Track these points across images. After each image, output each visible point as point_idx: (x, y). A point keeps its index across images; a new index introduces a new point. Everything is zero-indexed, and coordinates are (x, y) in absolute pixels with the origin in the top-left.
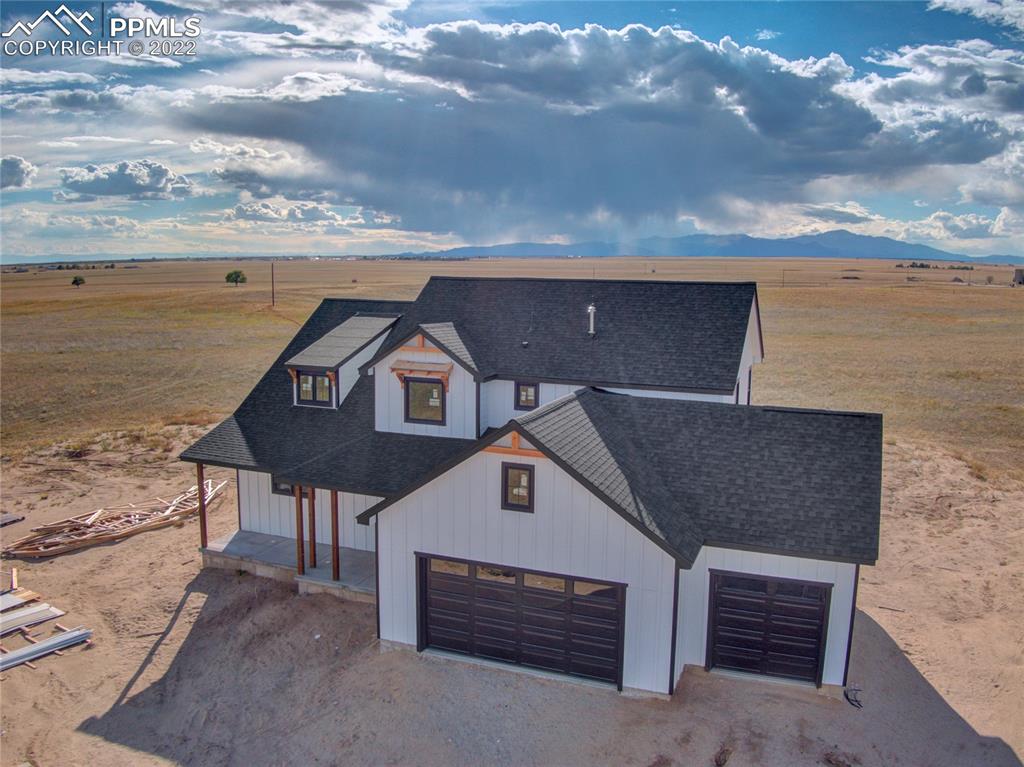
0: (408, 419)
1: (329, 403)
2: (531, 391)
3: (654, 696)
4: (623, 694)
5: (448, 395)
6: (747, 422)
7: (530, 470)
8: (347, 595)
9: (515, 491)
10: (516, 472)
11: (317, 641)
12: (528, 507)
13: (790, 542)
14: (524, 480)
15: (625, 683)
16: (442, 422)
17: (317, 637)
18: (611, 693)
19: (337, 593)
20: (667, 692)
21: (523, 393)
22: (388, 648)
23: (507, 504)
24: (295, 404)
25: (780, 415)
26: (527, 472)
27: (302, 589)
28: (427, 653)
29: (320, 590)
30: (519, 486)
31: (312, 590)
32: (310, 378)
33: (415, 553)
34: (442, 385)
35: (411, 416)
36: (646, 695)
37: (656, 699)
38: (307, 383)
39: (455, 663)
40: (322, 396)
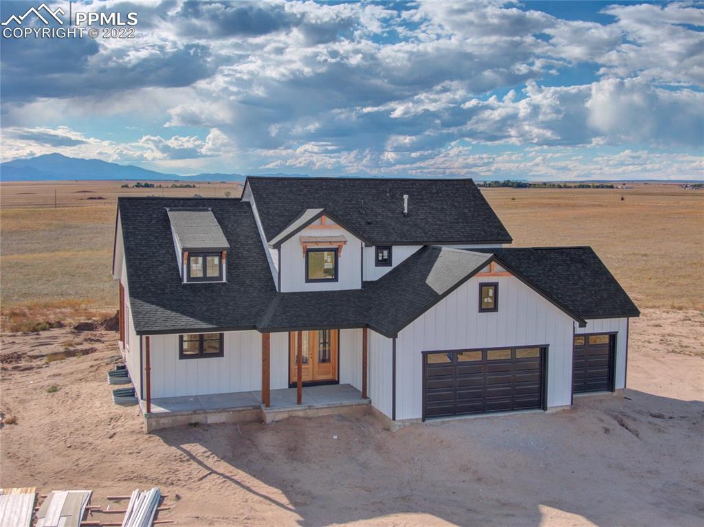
0: (308, 280)
1: (220, 277)
2: (386, 253)
3: (562, 408)
4: (547, 412)
5: (340, 259)
6: (532, 257)
7: (495, 286)
8: (310, 413)
9: (486, 300)
10: (486, 288)
11: (338, 439)
12: (495, 309)
13: (601, 312)
14: (491, 293)
15: (549, 405)
16: (336, 279)
17: (335, 437)
18: (541, 413)
19: (301, 414)
20: (570, 404)
21: (380, 255)
22: (400, 426)
23: (482, 310)
24: (185, 281)
25: (544, 252)
26: (493, 287)
27: (269, 419)
28: (428, 422)
29: (286, 416)
30: (488, 296)
31: (279, 417)
32: (200, 259)
33: (422, 352)
34: (336, 252)
35: (310, 278)
36: (558, 409)
37: (564, 410)
38: (197, 263)
39: (448, 422)
40: (212, 272)
